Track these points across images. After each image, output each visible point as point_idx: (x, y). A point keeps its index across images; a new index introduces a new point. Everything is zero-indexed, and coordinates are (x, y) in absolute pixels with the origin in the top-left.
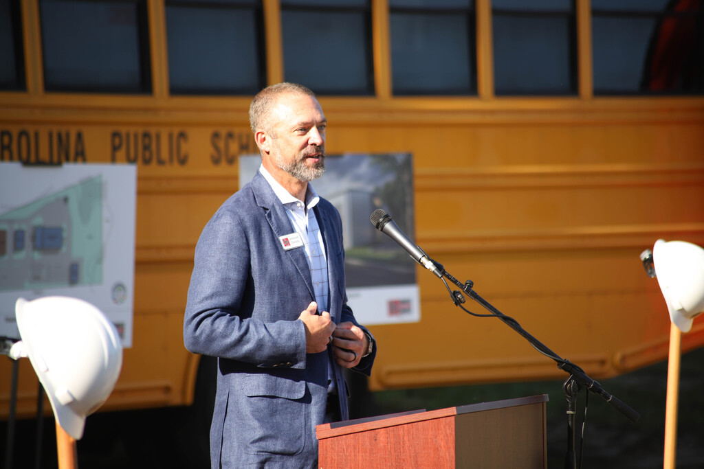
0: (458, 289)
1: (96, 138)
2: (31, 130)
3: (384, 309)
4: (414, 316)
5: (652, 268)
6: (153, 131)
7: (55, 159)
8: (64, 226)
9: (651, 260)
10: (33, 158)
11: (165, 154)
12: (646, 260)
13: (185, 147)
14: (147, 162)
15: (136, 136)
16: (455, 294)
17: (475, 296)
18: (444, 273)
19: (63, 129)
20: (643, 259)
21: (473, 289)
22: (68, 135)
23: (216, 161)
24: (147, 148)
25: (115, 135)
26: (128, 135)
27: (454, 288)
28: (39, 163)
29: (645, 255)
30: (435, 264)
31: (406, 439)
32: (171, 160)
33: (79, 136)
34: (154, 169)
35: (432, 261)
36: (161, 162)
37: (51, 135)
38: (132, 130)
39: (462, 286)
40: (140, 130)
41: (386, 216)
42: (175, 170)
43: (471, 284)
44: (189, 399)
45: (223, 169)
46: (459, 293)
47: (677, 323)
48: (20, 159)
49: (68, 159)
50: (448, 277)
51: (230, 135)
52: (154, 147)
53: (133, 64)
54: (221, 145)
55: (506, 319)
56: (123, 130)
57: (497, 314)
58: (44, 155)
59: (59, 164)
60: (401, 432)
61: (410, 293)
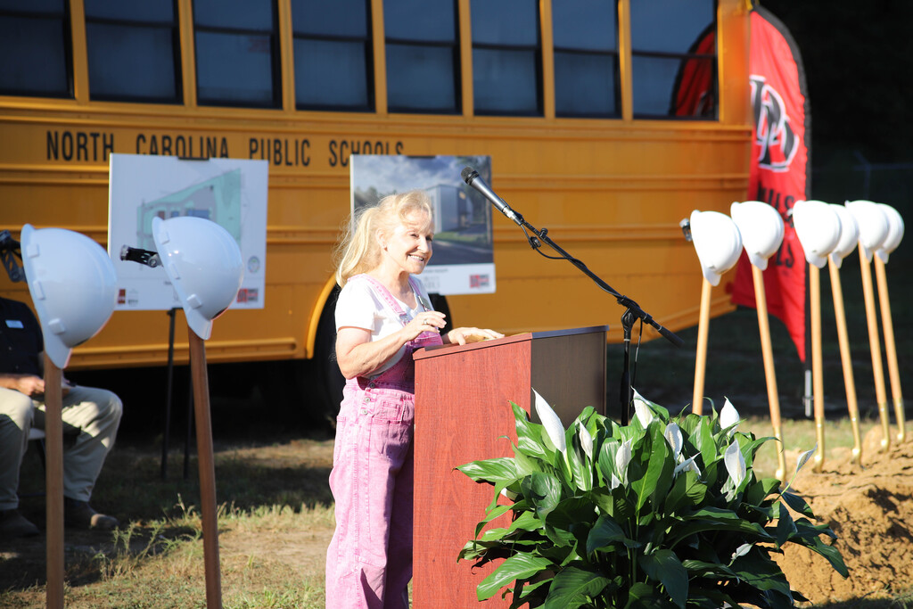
0: (534, 235)
1: (237, 142)
2: (186, 135)
3: (467, 282)
4: (491, 288)
5: (690, 233)
6: (282, 138)
7: (205, 155)
8: (211, 209)
9: (688, 227)
10: (187, 155)
11: (292, 158)
12: (685, 227)
13: (307, 152)
14: (277, 163)
15: (269, 141)
16: (532, 239)
17: (550, 242)
18: (523, 222)
19: (212, 135)
20: (682, 226)
21: (548, 235)
22: (215, 140)
23: (333, 165)
24: (277, 152)
25: (253, 140)
26: (262, 141)
27: (532, 234)
28: (191, 158)
29: (684, 223)
30: (516, 213)
31: (489, 359)
32: (297, 163)
33: (224, 141)
34: (283, 170)
35: (513, 211)
36: (289, 164)
37: (201, 140)
38: (266, 137)
39: (537, 233)
40: (272, 138)
41: (474, 172)
42: (300, 170)
43: (546, 231)
44: (310, 355)
45: (338, 171)
46: (536, 238)
47: (708, 279)
48: (177, 154)
49: (214, 156)
50: (526, 224)
51: (344, 143)
52: (283, 151)
53: (267, 85)
54: (337, 151)
55: (576, 262)
56: (258, 137)
57: (568, 257)
58: (196, 153)
59: (208, 159)
60: (485, 354)
61: (488, 270)
